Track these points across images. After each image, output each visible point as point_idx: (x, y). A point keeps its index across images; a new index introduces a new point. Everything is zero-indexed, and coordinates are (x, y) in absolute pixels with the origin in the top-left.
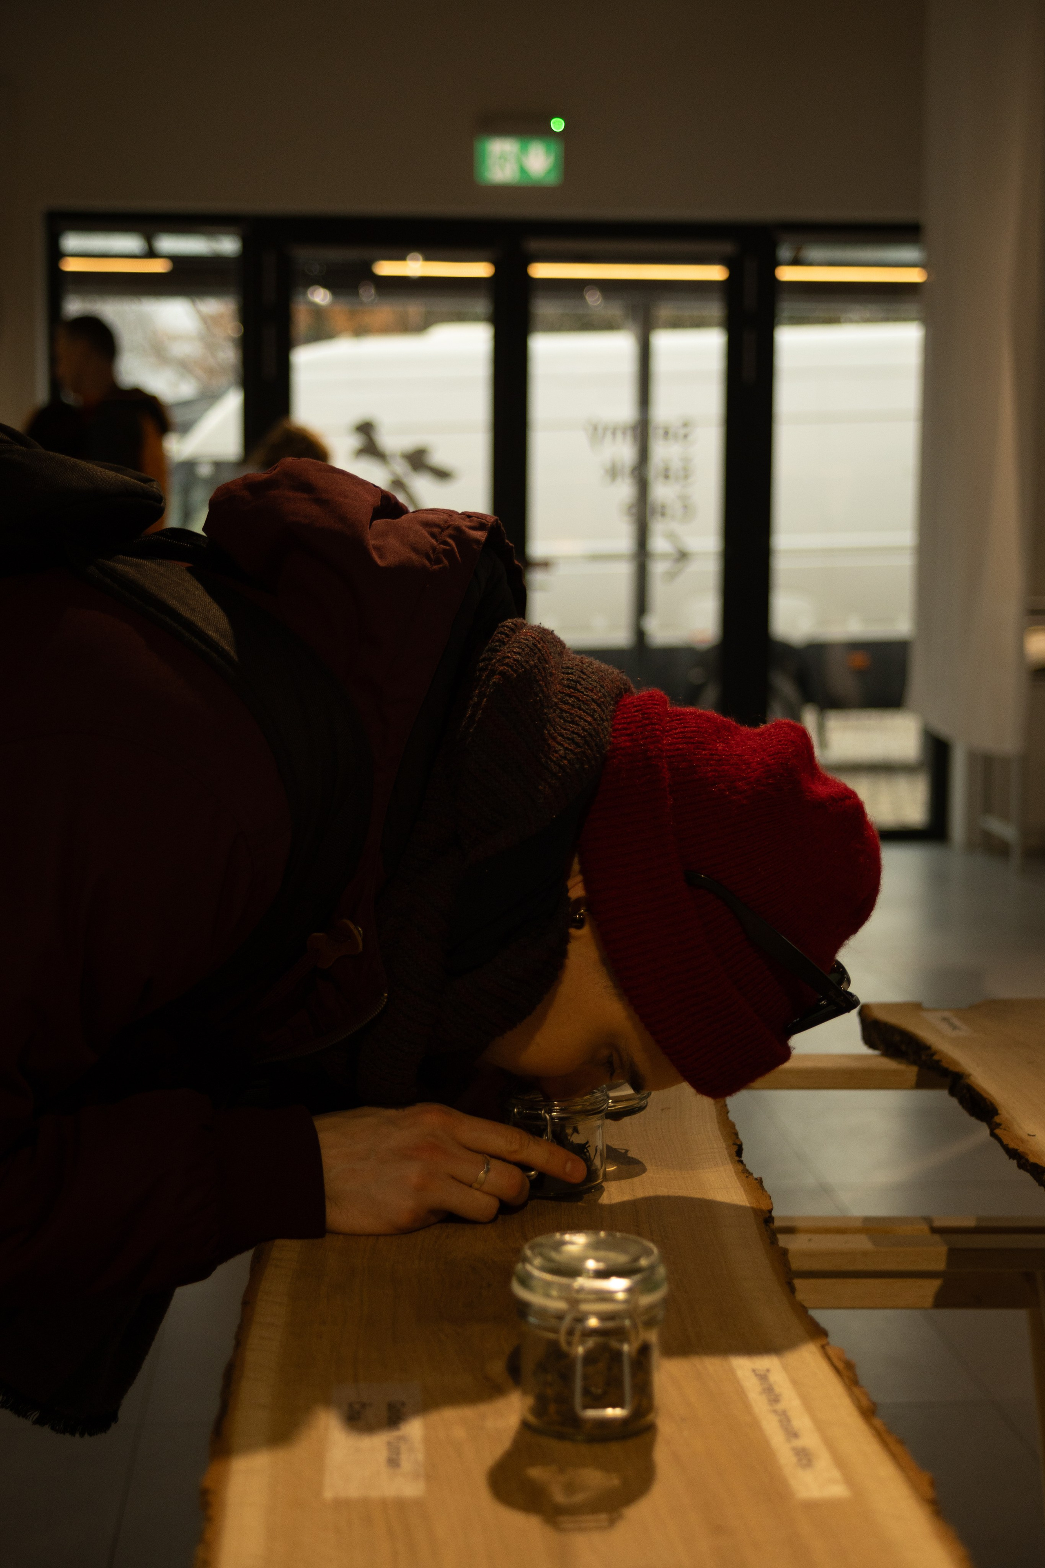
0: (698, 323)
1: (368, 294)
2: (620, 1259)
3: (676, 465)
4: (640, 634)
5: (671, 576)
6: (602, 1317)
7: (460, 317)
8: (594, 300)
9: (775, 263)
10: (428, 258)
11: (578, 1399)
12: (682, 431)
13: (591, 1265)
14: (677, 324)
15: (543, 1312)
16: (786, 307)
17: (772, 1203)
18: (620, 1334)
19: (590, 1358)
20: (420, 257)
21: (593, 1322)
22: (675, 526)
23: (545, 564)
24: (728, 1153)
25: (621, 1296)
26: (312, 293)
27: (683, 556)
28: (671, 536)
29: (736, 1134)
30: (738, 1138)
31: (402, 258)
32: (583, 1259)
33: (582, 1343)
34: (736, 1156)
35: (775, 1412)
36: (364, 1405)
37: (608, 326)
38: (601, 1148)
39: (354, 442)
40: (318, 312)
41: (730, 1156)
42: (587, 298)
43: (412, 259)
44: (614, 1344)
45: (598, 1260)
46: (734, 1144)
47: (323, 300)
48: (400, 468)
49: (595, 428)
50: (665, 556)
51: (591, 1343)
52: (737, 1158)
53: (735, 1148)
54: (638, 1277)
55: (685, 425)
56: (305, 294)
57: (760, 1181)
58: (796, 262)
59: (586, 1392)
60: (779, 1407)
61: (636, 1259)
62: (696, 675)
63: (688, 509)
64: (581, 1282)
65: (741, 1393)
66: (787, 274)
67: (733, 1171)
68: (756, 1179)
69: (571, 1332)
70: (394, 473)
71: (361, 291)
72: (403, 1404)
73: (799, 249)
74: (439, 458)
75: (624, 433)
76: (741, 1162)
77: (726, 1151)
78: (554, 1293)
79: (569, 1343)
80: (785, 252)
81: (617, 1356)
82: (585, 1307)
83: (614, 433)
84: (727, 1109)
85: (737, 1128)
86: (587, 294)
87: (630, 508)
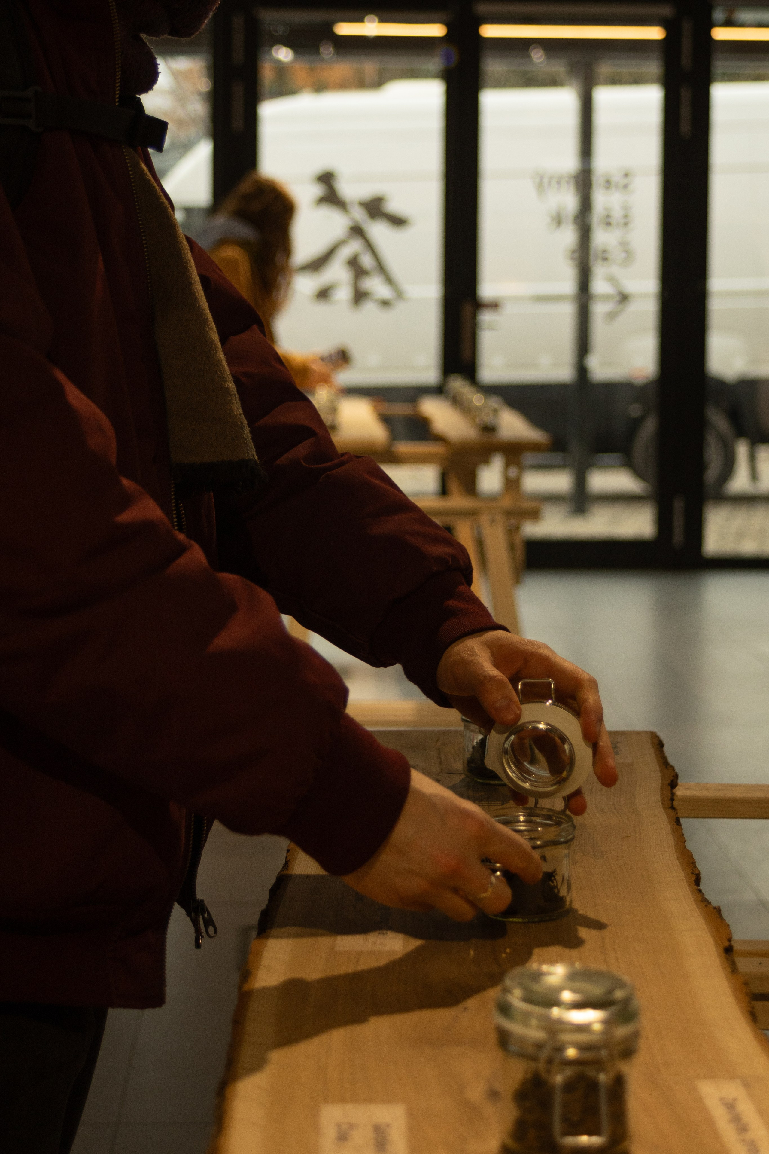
0: (637, 80)
1: (327, 51)
2: (597, 990)
3: (617, 213)
4: (582, 370)
5: (611, 316)
6: (582, 1047)
7: (413, 74)
8: (537, 56)
9: (711, 25)
10: (382, 20)
11: (557, 1126)
12: (623, 181)
13: (567, 996)
14: (615, 81)
15: (523, 1040)
16: (719, 65)
17: (731, 932)
18: (598, 1064)
19: (569, 1087)
20: (377, 20)
21: (571, 1052)
22: (615, 270)
23: (494, 306)
24: (687, 882)
25: (597, 1027)
26: (277, 52)
27: (624, 298)
28: (611, 279)
29: (694, 863)
30: (696, 867)
31: (361, 20)
32: (559, 990)
33: (561, 1071)
34: (694, 885)
35: (743, 1141)
36: (351, 1126)
37: (552, 82)
38: (568, 878)
39: (317, 190)
40: (281, 68)
41: (689, 884)
42: (532, 55)
43: (369, 21)
44: (590, 1072)
45: (574, 991)
46: (692, 873)
47: (286, 57)
48: (359, 215)
49: (541, 178)
50: (606, 298)
51: (569, 1072)
52: (695, 887)
53: (694, 877)
54: (613, 1009)
55: (626, 175)
56: (270, 53)
57: (718, 910)
58: (729, 23)
59: (565, 1120)
60: (748, 1136)
61: (611, 991)
62: (635, 410)
63: (629, 255)
64: (555, 1012)
65: (710, 1122)
66: (721, 34)
67: (692, 900)
68: (715, 908)
69: (550, 1061)
70: (352, 219)
71: (321, 49)
72: (388, 1126)
73: (731, 12)
74: (393, 206)
75: (568, 182)
76: (700, 891)
77: (685, 881)
78: (534, 1022)
79: (548, 1071)
80: (718, 15)
81: (593, 1086)
82: (565, 1037)
83: (559, 183)
84: (684, 838)
85: (695, 857)
86: (533, 52)
87: (574, 252)
